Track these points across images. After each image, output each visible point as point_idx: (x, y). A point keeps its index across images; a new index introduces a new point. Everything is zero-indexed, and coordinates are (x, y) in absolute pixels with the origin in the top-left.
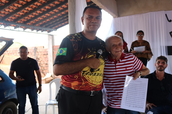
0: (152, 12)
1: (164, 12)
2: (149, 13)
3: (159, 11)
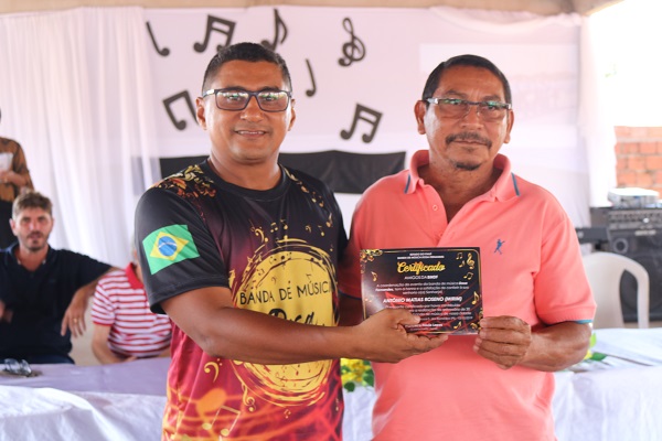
2: (79, 12)
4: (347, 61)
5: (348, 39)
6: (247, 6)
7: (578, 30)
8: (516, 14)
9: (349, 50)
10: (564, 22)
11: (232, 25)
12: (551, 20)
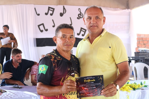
0: (22, 5)
1: (33, 5)
2: (20, 5)
3: (29, 4)
4: (79, 18)
5: (79, 13)
6: (57, 5)
7: (130, 12)
8: (116, 9)
9: (80, 15)
10: (127, 11)
11: (54, 9)
12: (124, 10)
